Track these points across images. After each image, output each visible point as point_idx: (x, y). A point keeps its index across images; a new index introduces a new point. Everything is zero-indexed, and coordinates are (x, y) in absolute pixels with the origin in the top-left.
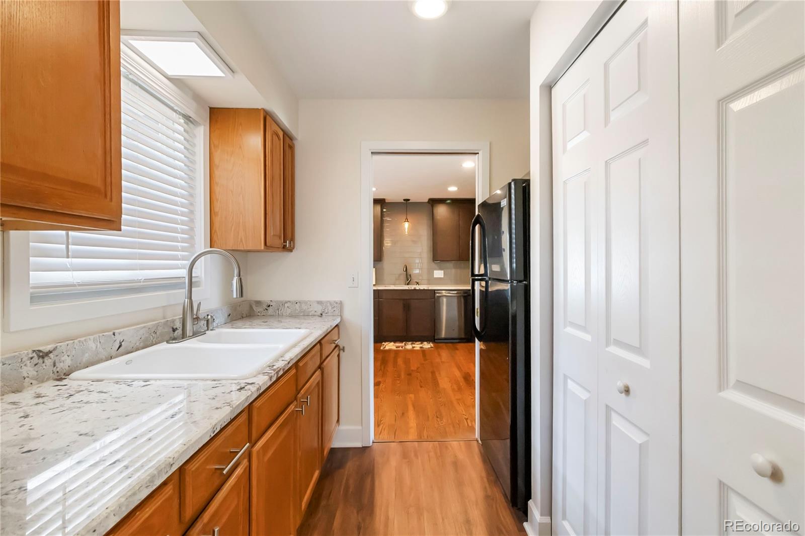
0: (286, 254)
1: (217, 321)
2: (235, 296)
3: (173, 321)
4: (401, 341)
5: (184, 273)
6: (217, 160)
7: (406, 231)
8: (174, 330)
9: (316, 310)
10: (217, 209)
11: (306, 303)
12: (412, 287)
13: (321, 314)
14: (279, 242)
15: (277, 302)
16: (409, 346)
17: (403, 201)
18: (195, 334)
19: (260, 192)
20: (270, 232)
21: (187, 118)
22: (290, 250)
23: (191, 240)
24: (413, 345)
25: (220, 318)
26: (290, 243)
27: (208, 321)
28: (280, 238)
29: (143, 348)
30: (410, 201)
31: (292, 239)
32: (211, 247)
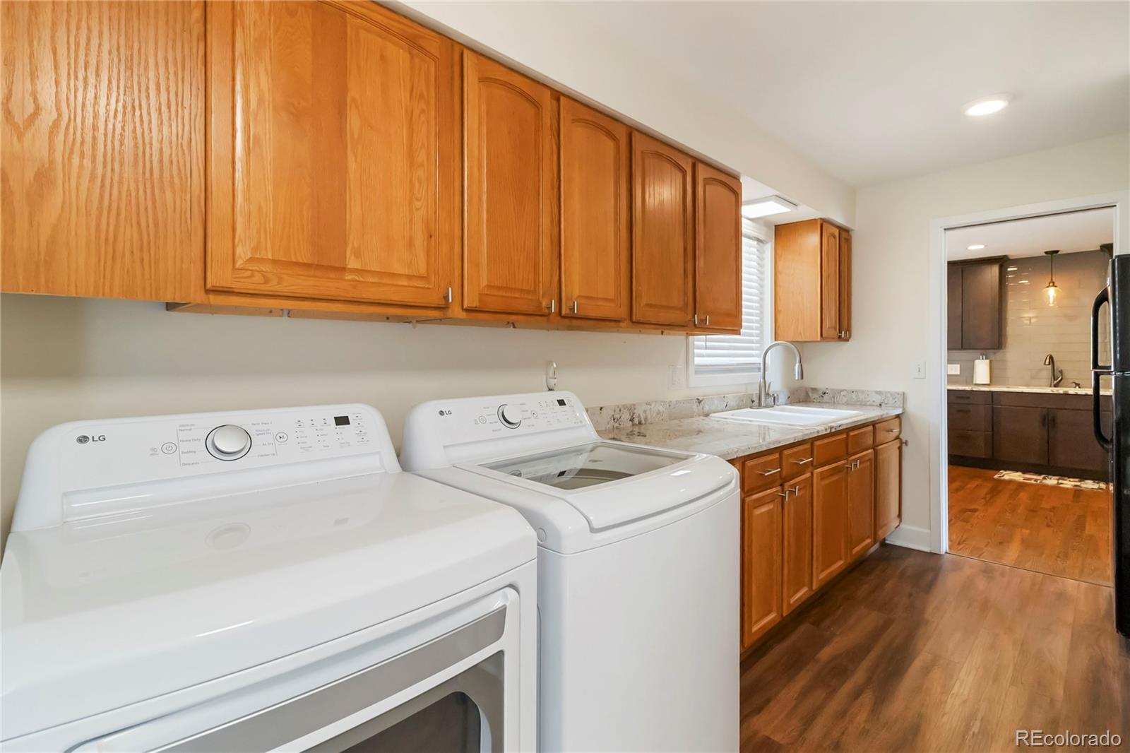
0: (842, 343)
1: (780, 401)
2: (797, 378)
3: (752, 395)
4: (1039, 474)
5: (760, 360)
6: (780, 268)
7: (1051, 301)
8: (753, 401)
9: (874, 399)
10: (780, 308)
11: (863, 392)
12: (1061, 390)
13: (880, 405)
14: (835, 333)
15: (832, 390)
16: (1052, 481)
17: (1044, 254)
18: (767, 407)
19: (817, 293)
20: (827, 324)
21: (759, 240)
22: (847, 340)
23: (761, 335)
24: (1060, 481)
25: (782, 399)
26: (846, 333)
27: (774, 398)
28: (835, 328)
29: (738, 409)
30: (1059, 253)
31: (849, 329)
32: (776, 340)
